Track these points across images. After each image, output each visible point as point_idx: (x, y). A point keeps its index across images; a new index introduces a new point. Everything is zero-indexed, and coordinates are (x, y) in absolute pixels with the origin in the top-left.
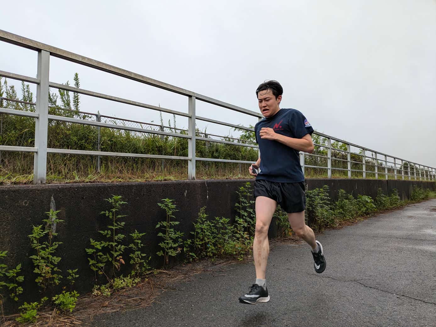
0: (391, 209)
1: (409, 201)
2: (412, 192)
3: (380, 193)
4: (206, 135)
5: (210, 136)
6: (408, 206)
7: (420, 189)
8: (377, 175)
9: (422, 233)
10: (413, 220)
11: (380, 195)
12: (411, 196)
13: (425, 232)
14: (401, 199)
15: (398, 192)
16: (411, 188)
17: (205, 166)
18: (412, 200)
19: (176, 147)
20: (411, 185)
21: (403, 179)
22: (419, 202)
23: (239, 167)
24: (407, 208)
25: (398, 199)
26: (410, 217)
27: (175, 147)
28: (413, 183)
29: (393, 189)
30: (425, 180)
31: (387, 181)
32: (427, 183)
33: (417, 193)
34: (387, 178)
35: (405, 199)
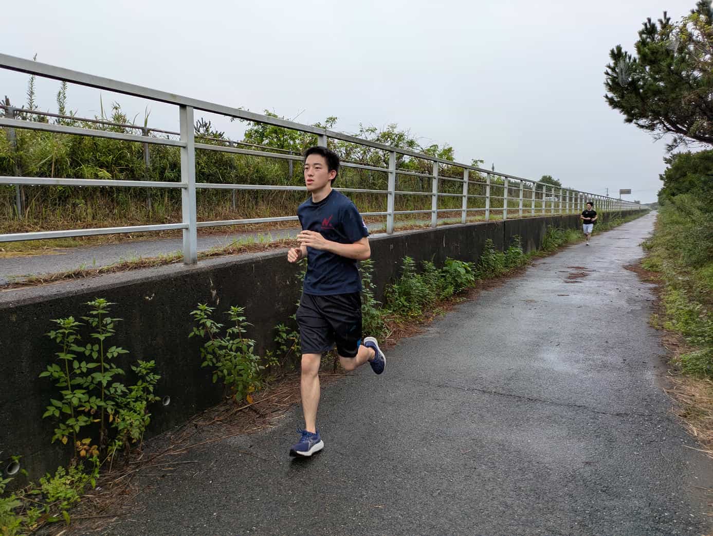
0: (505, 275)
1: (538, 253)
2: (544, 236)
3: (489, 248)
4: (146, 131)
5: (156, 133)
6: (533, 266)
7: (559, 230)
8: (487, 213)
9: (536, 365)
10: (531, 314)
11: (489, 252)
12: (542, 241)
13: (544, 360)
14: (525, 252)
15: (522, 240)
16: (544, 230)
17: (144, 200)
18: (543, 249)
19: (54, 160)
20: (544, 225)
21: (533, 214)
22: (552, 253)
23: (231, 200)
24: (531, 270)
25: (519, 254)
26: (529, 302)
27: (52, 158)
28: (547, 220)
29: (514, 236)
30: (567, 212)
31: (505, 222)
32: (570, 217)
33: (551, 238)
34: (505, 216)
35: (531, 250)
